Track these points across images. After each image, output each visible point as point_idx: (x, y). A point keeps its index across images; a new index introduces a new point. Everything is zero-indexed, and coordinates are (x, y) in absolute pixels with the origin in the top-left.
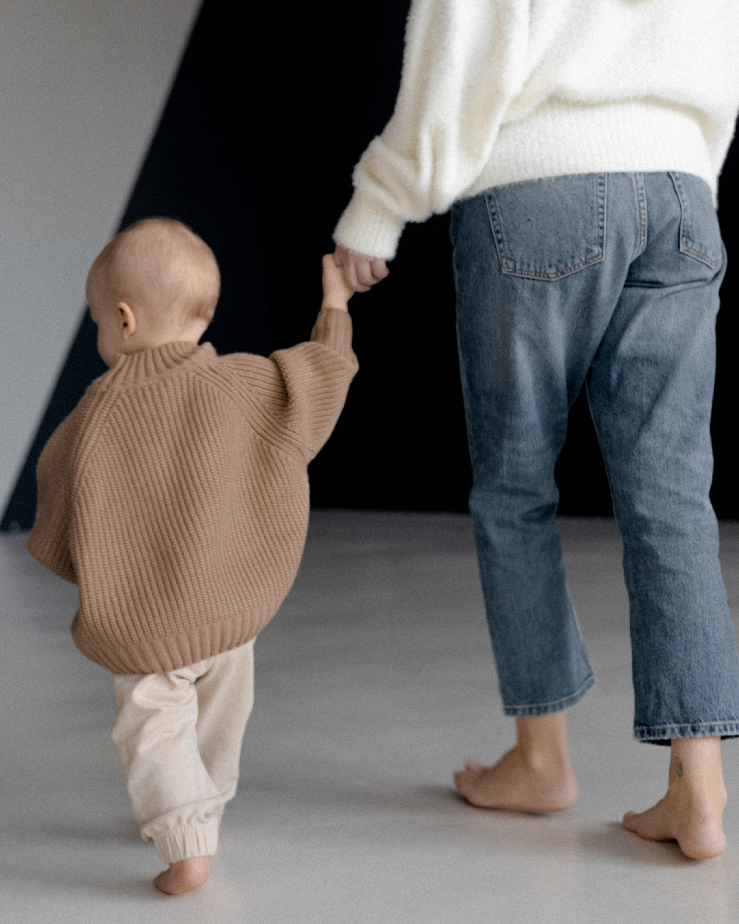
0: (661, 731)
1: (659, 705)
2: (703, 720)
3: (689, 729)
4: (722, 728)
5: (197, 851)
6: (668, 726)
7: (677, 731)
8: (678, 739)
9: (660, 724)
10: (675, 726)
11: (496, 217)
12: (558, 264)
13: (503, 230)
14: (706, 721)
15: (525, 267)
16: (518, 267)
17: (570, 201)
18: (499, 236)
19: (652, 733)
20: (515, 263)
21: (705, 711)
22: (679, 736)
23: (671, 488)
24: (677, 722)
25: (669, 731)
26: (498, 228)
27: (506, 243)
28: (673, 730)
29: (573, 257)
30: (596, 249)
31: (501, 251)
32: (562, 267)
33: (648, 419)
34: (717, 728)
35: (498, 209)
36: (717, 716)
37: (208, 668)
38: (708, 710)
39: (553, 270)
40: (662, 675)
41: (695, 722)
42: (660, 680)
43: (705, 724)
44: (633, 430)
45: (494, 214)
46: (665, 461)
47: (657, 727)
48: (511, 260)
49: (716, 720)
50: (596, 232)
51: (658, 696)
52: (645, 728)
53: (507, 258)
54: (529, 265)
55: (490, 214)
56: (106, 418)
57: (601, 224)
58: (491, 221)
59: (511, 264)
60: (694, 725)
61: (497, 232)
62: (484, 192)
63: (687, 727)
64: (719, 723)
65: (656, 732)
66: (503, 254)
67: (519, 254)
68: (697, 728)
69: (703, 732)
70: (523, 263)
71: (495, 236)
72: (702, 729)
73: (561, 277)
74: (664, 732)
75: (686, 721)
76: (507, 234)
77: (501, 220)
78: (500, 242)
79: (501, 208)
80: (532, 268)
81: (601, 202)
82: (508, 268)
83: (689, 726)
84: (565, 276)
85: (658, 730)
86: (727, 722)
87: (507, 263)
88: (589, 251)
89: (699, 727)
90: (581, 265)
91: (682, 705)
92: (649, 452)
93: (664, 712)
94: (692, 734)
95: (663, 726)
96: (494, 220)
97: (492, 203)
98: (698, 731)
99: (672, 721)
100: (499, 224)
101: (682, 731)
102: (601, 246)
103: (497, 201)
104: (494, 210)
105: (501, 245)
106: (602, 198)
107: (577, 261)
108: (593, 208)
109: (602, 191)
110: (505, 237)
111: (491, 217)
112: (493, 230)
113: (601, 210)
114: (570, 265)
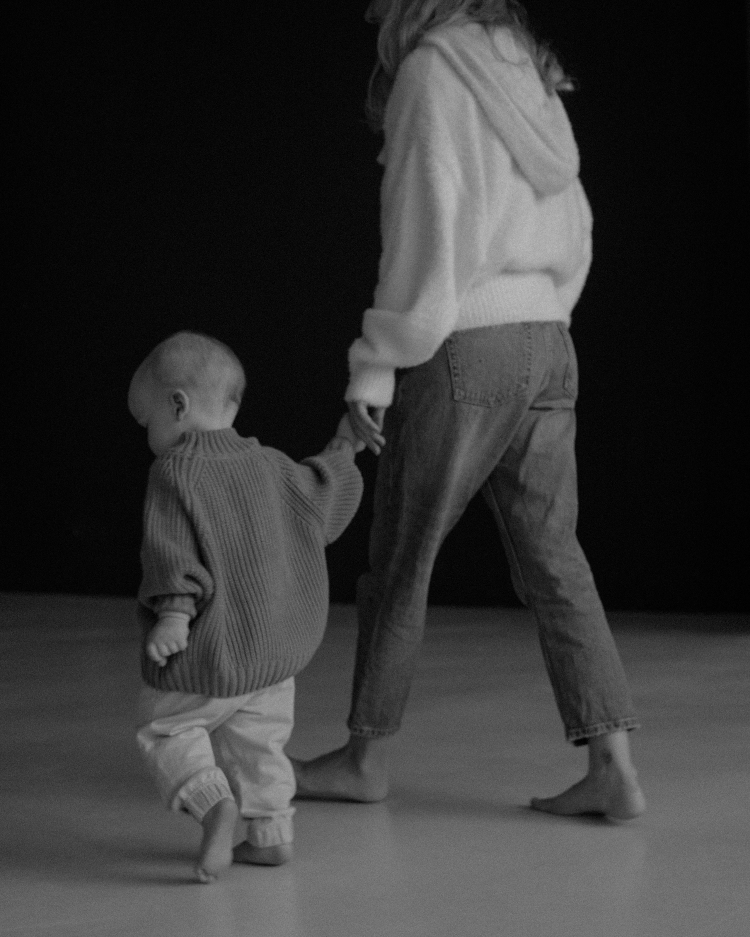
1: (589, 711)
2: (620, 718)
6: (598, 725)
8: (606, 733)
9: (591, 724)
10: (603, 724)
11: (454, 357)
12: (497, 394)
13: (460, 366)
14: (622, 718)
15: (473, 396)
16: (468, 395)
17: (510, 350)
18: (456, 371)
20: (466, 391)
21: (621, 711)
22: (607, 731)
24: (603, 722)
25: (599, 729)
26: (455, 365)
27: (460, 377)
28: (602, 728)
29: (508, 390)
30: (524, 385)
31: (456, 383)
32: (500, 397)
35: (457, 351)
36: (628, 714)
39: (494, 399)
40: (589, 689)
41: (615, 720)
42: (588, 693)
43: (622, 720)
45: (453, 354)
47: (591, 727)
48: (463, 390)
50: (526, 373)
51: (588, 704)
53: (460, 388)
54: (476, 394)
55: (449, 354)
57: (529, 367)
58: (450, 360)
59: (462, 393)
60: (615, 722)
61: (455, 368)
66: (456, 385)
67: (470, 385)
68: (617, 725)
70: (471, 393)
71: (452, 371)
73: (498, 404)
75: (610, 720)
76: (463, 371)
77: (459, 359)
78: (455, 376)
79: (459, 350)
81: (530, 351)
82: (460, 395)
83: (610, 723)
84: (501, 403)
87: (459, 393)
88: (519, 386)
90: (512, 396)
91: (605, 708)
93: (594, 715)
94: (615, 729)
95: (595, 726)
96: (453, 359)
97: (452, 346)
99: (600, 721)
100: (457, 362)
101: (608, 727)
102: (527, 383)
103: (456, 345)
104: (453, 352)
105: (457, 379)
106: (530, 348)
107: (511, 393)
108: (524, 355)
109: (530, 343)
110: (460, 372)
111: (450, 357)
112: (451, 367)
113: (529, 357)
114: (505, 396)
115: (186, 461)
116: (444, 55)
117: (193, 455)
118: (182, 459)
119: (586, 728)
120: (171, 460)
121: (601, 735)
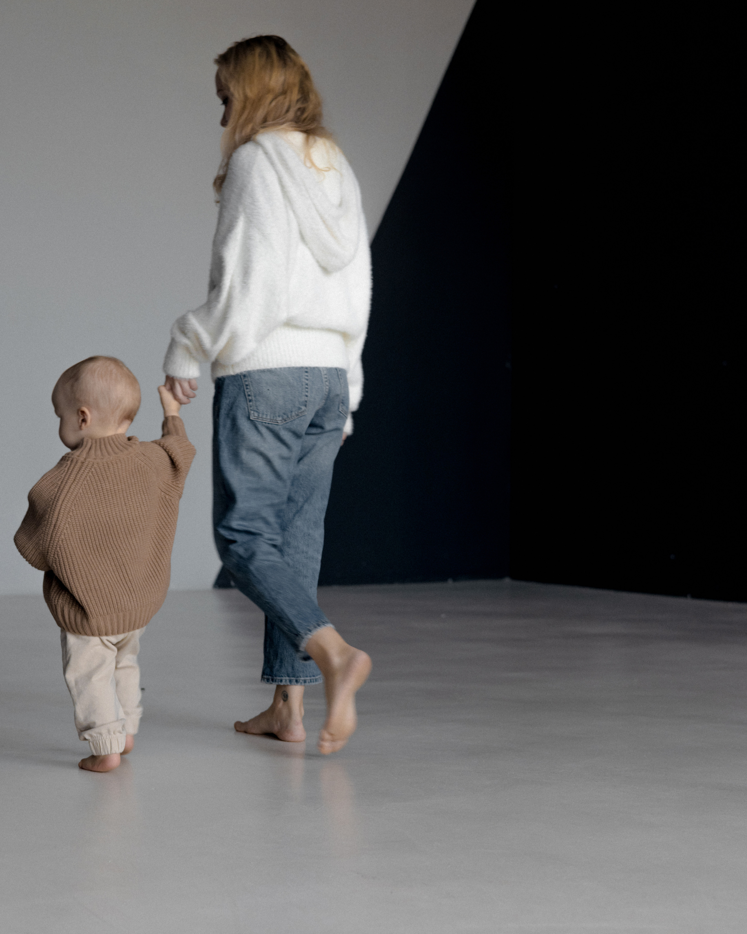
0: (279, 680)
2: (302, 677)
3: (294, 681)
4: (310, 681)
5: (118, 750)
6: (284, 678)
7: (288, 681)
8: (288, 685)
9: (280, 676)
10: (287, 678)
11: (248, 387)
12: (283, 415)
13: (253, 394)
14: (303, 677)
15: (265, 417)
16: (260, 416)
17: (292, 381)
18: (250, 398)
19: (274, 680)
20: (259, 413)
21: (303, 672)
22: (289, 684)
23: (305, 549)
24: (288, 676)
25: (284, 681)
26: (249, 393)
27: (254, 402)
28: (286, 680)
29: (292, 412)
30: (303, 408)
31: (251, 407)
32: (285, 417)
33: (300, 510)
34: (307, 681)
35: (250, 383)
36: (308, 674)
37: (125, 637)
38: (305, 671)
39: (280, 419)
40: (285, 651)
41: (298, 677)
42: (283, 653)
43: (302, 679)
44: (291, 515)
45: (247, 385)
46: (303, 534)
47: (278, 678)
48: (257, 412)
49: (307, 677)
50: (304, 398)
52: (270, 677)
53: (254, 411)
54: (267, 415)
55: (244, 385)
56: (85, 478)
57: (307, 394)
58: (245, 389)
59: (256, 414)
60: (297, 679)
61: (249, 395)
62: (241, 373)
63: (293, 680)
64: (308, 678)
65: (277, 680)
66: (251, 408)
67: (262, 408)
68: (298, 681)
69: (301, 683)
70: (263, 414)
71: (247, 398)
72: (301, 681)
73: (285, 423)
74: (281, 681)
75: (294, 676)
76: (255, 397)
77: (252, 389)
78: (250, 401)
79: (251, 382)
80: (268, 417)
81: (307, 382)
82: (254, 416)
84: (286, 422)
85: (278, 679)
86: (312, 678)
87: (254, 414)
88: (300, 408)
89: (300, 680)
90: (295, 416)
92: (297, 528)
93: (283, 670)
94: (295, 683)
96: (247, 388)
97: (246, 379)
98: (299, 682)
99: (286, 676)
100: (250, 391)
101: (290, 681)
102: (306, 406)
103: (249, 379)
104: (247, 383)
105: (251, 403)
106: (307, 380)
107: (293, 414)
108: (302, 385)
109: (307, 376)
110: (253, 398)
111: (245, 387)
112: (246, 394)
113: (307, 386)
114: (289, 416)
115: (79, 464)
116: (266, 153)
117: (85, 459)
118: (77, 462)
119: (275, 678)
120: (69, 462)
121: (284, 686)
